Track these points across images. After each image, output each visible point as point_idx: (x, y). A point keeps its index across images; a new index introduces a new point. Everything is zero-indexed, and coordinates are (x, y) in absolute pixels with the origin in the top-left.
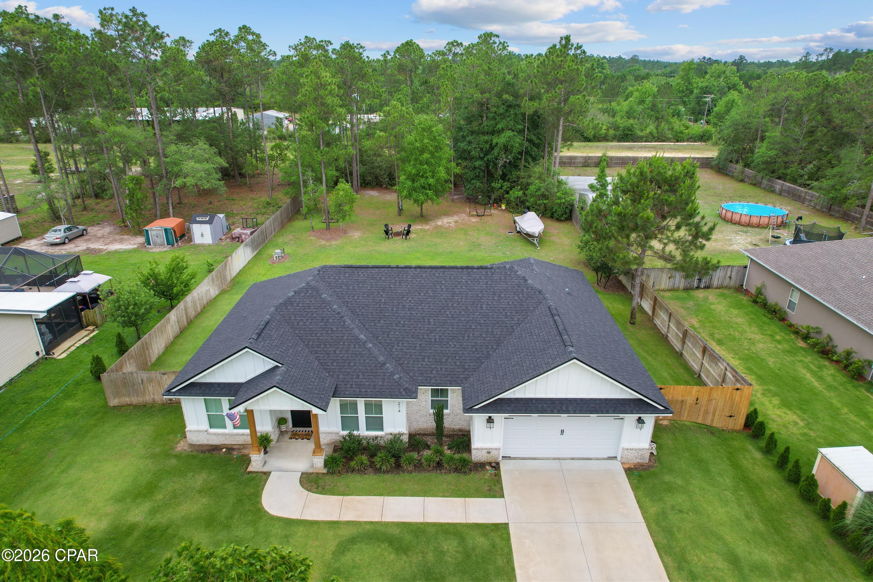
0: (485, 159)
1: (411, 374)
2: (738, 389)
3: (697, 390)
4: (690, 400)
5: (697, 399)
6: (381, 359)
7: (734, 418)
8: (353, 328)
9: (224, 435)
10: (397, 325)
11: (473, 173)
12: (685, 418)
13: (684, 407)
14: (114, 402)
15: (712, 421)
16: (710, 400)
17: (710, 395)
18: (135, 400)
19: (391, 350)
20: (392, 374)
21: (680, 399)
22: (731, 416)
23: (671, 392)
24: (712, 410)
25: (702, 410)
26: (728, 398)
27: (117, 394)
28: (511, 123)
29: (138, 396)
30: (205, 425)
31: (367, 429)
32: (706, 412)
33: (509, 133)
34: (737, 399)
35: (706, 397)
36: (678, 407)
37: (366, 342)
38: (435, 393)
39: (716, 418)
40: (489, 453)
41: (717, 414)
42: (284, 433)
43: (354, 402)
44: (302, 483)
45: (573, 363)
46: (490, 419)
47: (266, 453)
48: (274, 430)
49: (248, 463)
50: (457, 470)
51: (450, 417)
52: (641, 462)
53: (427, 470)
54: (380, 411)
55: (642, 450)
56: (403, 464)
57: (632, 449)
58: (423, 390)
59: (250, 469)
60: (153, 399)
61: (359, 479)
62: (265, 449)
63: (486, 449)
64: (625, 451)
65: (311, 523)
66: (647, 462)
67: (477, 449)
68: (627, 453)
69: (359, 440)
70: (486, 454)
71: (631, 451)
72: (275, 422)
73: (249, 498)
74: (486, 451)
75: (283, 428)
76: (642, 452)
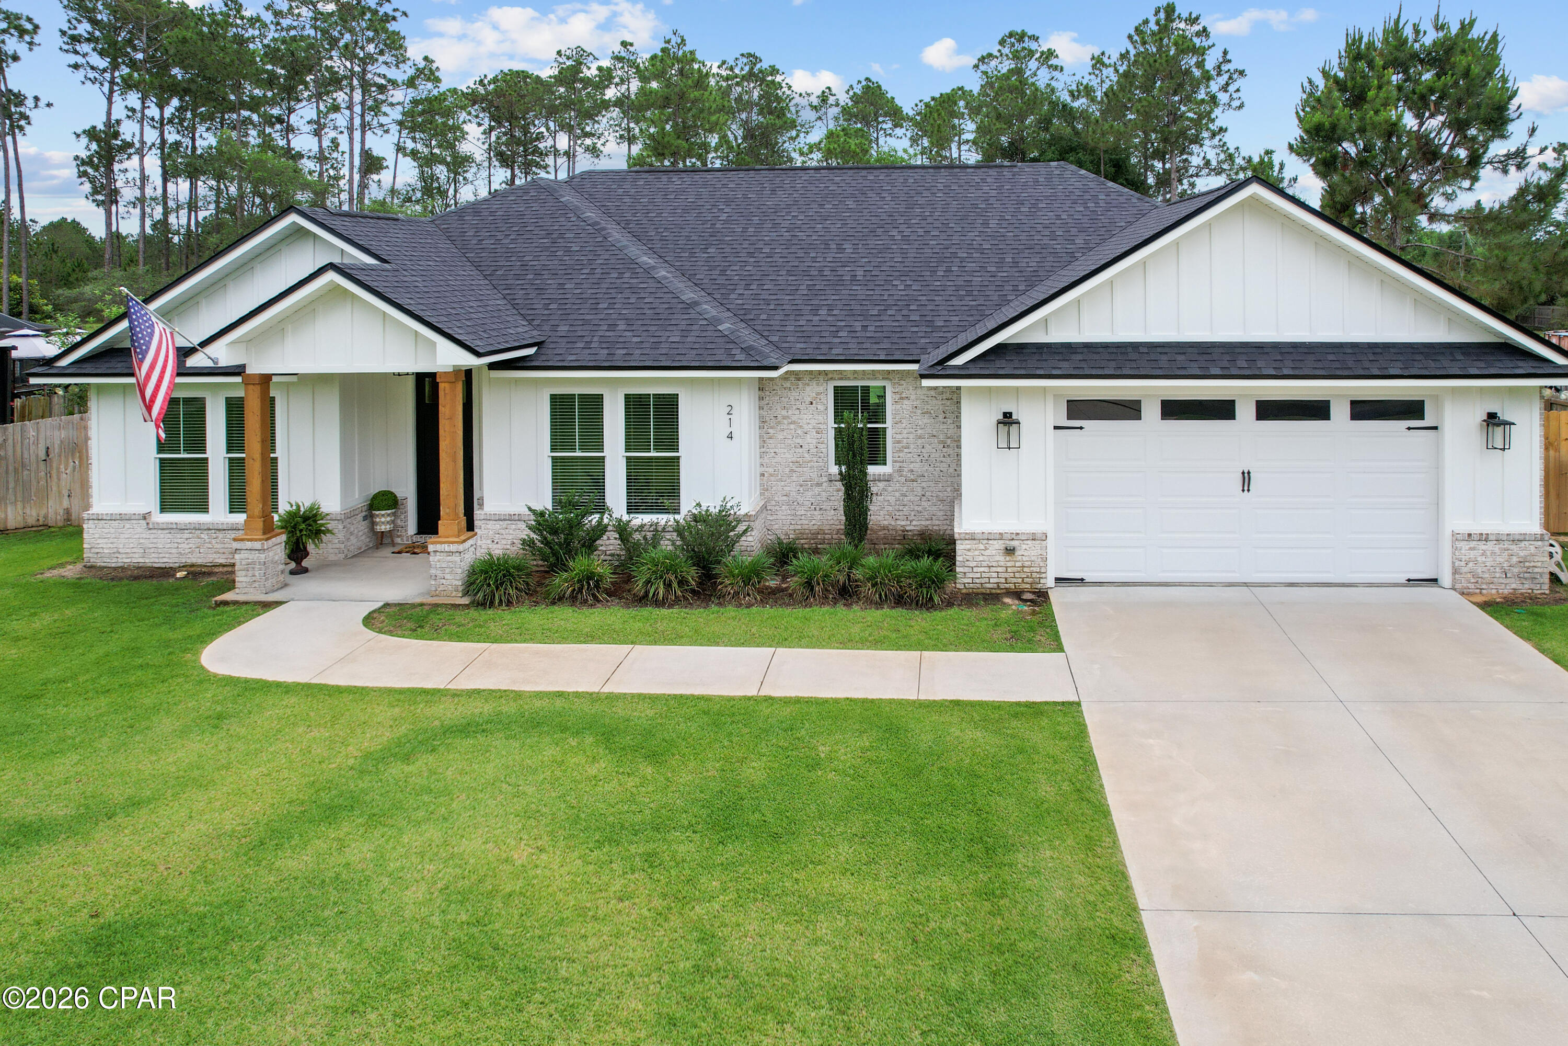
1: (774, 339)
9: (201, 529)
19: (725, 296)
30: (144, 499)
31: (634, 508)
38: (845, 399)
40: (1007, 551)
42: (381, 540)
43: (593, 404)
44: (369, 621)
45: (1253, 198)
46: (1008, 420)
47: (301, 571)
48: (349, 516)
49: (230, 585)
50: (900, 601)
51: (894, 486)
52: (1525, 588)
53: (805, 602)
54: (670, 440)
55: (1517, 540)
56: (727, 584)
57: (1484, 538)
58: (811, 391)
59: (228, 596)
60: (68, 512)
61: (565, 615)
62: (297, 553)
63: (1001, 536)
64: (1465, 546)
65: (339, 691)
66: (1546, 588)
67: (972, 537)
68: (1472, 554)
69: (601, 530)
70: (1001, 558)
71: (1482, 546)
72: (358, 499)
73: (167, 644)
74: (999, 545)
75: (384, 521)
76: (1521, 551)
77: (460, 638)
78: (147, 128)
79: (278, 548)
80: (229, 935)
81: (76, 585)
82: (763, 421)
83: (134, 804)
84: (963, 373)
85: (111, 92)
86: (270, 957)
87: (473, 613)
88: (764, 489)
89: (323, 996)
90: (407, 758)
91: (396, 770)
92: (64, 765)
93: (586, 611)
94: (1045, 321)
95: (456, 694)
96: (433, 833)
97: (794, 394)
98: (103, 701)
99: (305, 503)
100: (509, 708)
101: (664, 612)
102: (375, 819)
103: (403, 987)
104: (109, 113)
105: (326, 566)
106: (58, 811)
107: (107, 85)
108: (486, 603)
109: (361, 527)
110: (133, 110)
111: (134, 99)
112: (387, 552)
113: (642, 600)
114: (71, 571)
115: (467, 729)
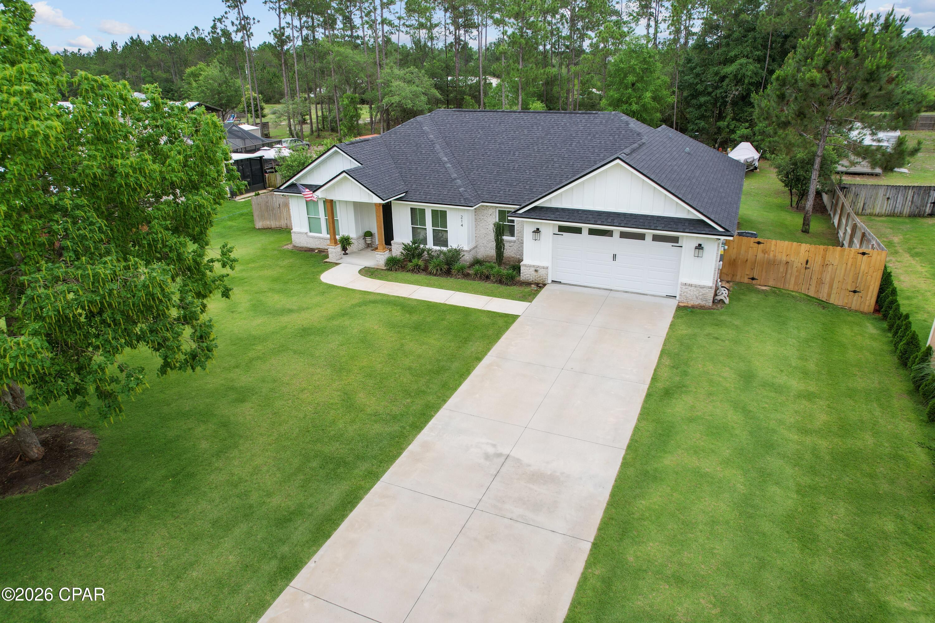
0: (713, 94)
1: (479, 193)
2: (864, 254)
3: (807, 248)
4: (798, 261)
5: (807, 262)
6: (454, 175)
7: (860, 294)
8: (439, 152)
9: (320, 238)
10: (483, 155)
11: (698, 112)
12: (791, 287)
13: (789, 271)
14: (259, 224)
15: (829, 295)
16: (825, 265)
17: (824, 257)
18: (273, 224)
19: (469, 173)
20: (460, 187)
21: (784, 258)
22: (855, 292)
23: (773, 249)
24: (828, 279)
25: (814, 278)
26: (849, 264)
27: (262, 217)
28: (748, 49)
29: (276, 220)
30: (306, 229)
31: (435, 244)
32: (820, 282)
33: (744, 60)
34: (863, 267)
35: (819, 259)
36: (781, 270)
37: (446, 162)
38: (502, 214)
39: (834, 291)
40: (536, 271)
41: (835, 286)
42: (369, 246)
43: (423, 211)
44: (360, 272)
45: (618, 164)
46: (537, 231)
47: (346, 254)
48: (358, 238)
49: (327, 257)
50: (500, 282)
51: (516, 244)
52: (703, 303)
53: (474, 279)
54: (444, 224)
55: (703, 287)
56: (453, 271)
57: (691, 285)
58: (491, 211)
59: (327, 260)
60: (287, 224)
61: (409, 275)
62: (344, 249)
63: (534, 266)
64: (684, 287)
65: (350, 289)
66: (711, 304)
67: (525, 266)
68: (686, 290)
69: (423, 251)
70: (534, 273)
71: (690, 288)
72: (361, 233)
73: (313, 272)
74: (533, 269)
75: (369, 240)
76: (703, 291)
77: (380, 279)
78: (295, 32)
79: (339, 248)
80: (323, 332)
81: (291, 252)
82: (476, 220)
83: (308, 308)
84: (521, 216)
85: (280, 13)
86: (330, 336)
87: (386, 272)
88: (477, 241)
89: (337, 343)
90: (360, 306)
91: (358, 309)
92: (295, 299)
93: (415, 275)
94: (550, 200)
95: (374, 294)
96: (361, 321)
97: (485, 212)
98: (300, 286)
99: (346, 234)
100: (385, 298)
101: (435, 277)
102: (351, 317)
103: (350, 344)
104: (280, 24)
105: (353, 253)
106: (295, 308)
107: (278, 10)
108: (390, 270)
109: (362, 241)
110: (289, 24)
111: (288, 18)
112: (369, 249)
113: (431, 274)
114: (290, 247)
115: (374, 302)
